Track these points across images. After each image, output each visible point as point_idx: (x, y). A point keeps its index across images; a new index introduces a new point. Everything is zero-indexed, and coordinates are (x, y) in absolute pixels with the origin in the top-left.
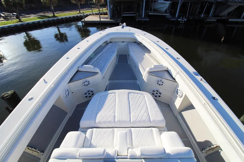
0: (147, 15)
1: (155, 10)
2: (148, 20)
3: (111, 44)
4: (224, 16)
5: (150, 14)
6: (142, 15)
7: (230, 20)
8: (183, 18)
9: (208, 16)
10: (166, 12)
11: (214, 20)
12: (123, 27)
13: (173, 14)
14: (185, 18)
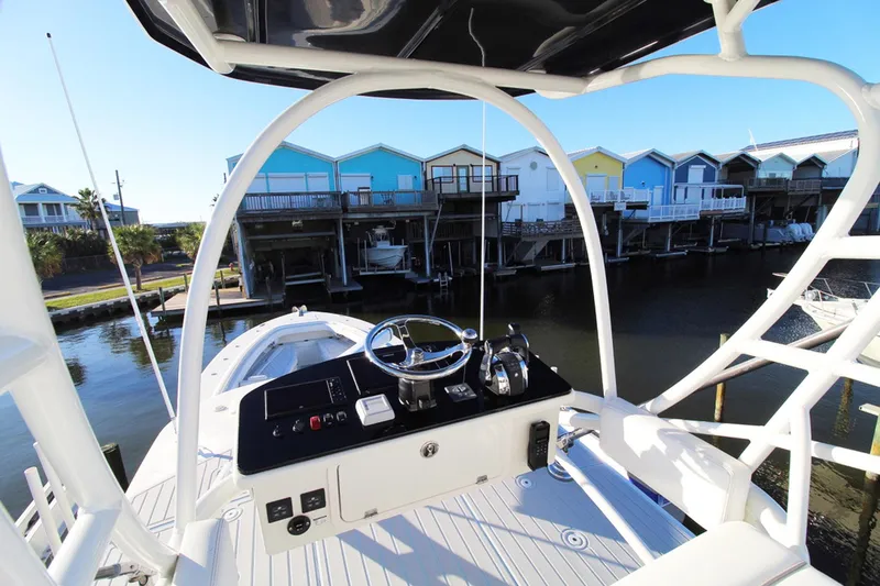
0: (354, 278)
1: (373, 265)
2: (361, 288)
3: (281, 348)
4: (530, 262)
5: (361, 274)
6: (341, 279)
7: (544, 268)
8: (443, 275)
9: (497, 266)
10: (401, 265)
11: (511, 271)
12: (301, 314)
13: (419, 269)
14: (449, 274)
